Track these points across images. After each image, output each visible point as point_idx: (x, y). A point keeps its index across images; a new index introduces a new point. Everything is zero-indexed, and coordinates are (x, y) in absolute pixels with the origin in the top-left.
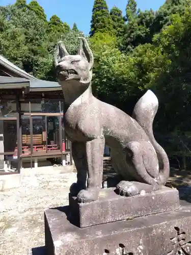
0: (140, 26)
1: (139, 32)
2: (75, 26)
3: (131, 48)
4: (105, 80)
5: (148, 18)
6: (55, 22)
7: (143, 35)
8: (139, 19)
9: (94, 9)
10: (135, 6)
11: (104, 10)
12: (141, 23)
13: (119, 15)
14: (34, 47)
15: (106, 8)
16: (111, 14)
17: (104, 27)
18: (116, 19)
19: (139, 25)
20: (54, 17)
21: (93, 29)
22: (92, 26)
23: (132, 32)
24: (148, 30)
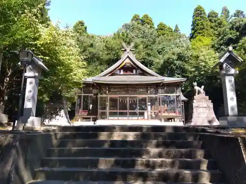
0: (232, 31)
1: (230, 36)
2: (177, 27)
3: (224, 47)
4: (203, 73)
5: (238, 24)
6: (162, 27)
7: (234, 38)
8: (231, 25)
9: (194, 16)
10: (229, 13)
11: (202, 15)
12: (232, 28)
13: (216, 16)
14: (148, 51)
15: (204, 13)
16: (209, 16)
17: (203, 29)
18: (213, 21)
19: (230, 30)
20: (161, 24)
21: (193, 31)
22: (193, 29)
23: (225, 36)
24: (238, 33)
